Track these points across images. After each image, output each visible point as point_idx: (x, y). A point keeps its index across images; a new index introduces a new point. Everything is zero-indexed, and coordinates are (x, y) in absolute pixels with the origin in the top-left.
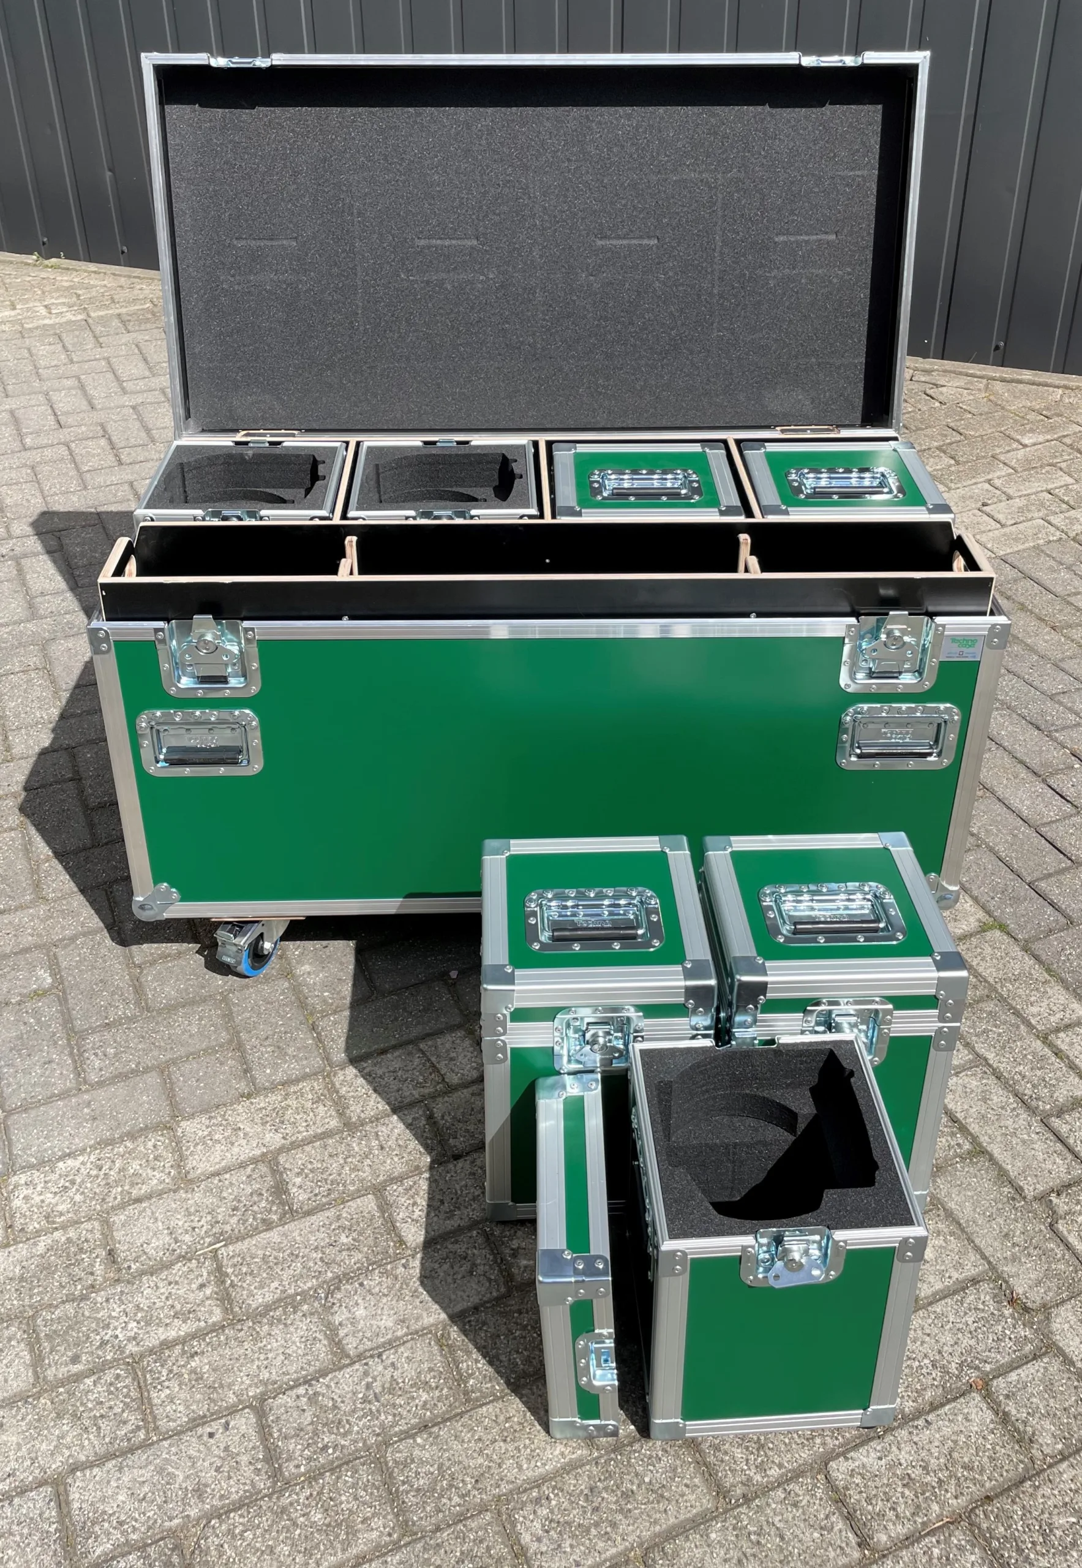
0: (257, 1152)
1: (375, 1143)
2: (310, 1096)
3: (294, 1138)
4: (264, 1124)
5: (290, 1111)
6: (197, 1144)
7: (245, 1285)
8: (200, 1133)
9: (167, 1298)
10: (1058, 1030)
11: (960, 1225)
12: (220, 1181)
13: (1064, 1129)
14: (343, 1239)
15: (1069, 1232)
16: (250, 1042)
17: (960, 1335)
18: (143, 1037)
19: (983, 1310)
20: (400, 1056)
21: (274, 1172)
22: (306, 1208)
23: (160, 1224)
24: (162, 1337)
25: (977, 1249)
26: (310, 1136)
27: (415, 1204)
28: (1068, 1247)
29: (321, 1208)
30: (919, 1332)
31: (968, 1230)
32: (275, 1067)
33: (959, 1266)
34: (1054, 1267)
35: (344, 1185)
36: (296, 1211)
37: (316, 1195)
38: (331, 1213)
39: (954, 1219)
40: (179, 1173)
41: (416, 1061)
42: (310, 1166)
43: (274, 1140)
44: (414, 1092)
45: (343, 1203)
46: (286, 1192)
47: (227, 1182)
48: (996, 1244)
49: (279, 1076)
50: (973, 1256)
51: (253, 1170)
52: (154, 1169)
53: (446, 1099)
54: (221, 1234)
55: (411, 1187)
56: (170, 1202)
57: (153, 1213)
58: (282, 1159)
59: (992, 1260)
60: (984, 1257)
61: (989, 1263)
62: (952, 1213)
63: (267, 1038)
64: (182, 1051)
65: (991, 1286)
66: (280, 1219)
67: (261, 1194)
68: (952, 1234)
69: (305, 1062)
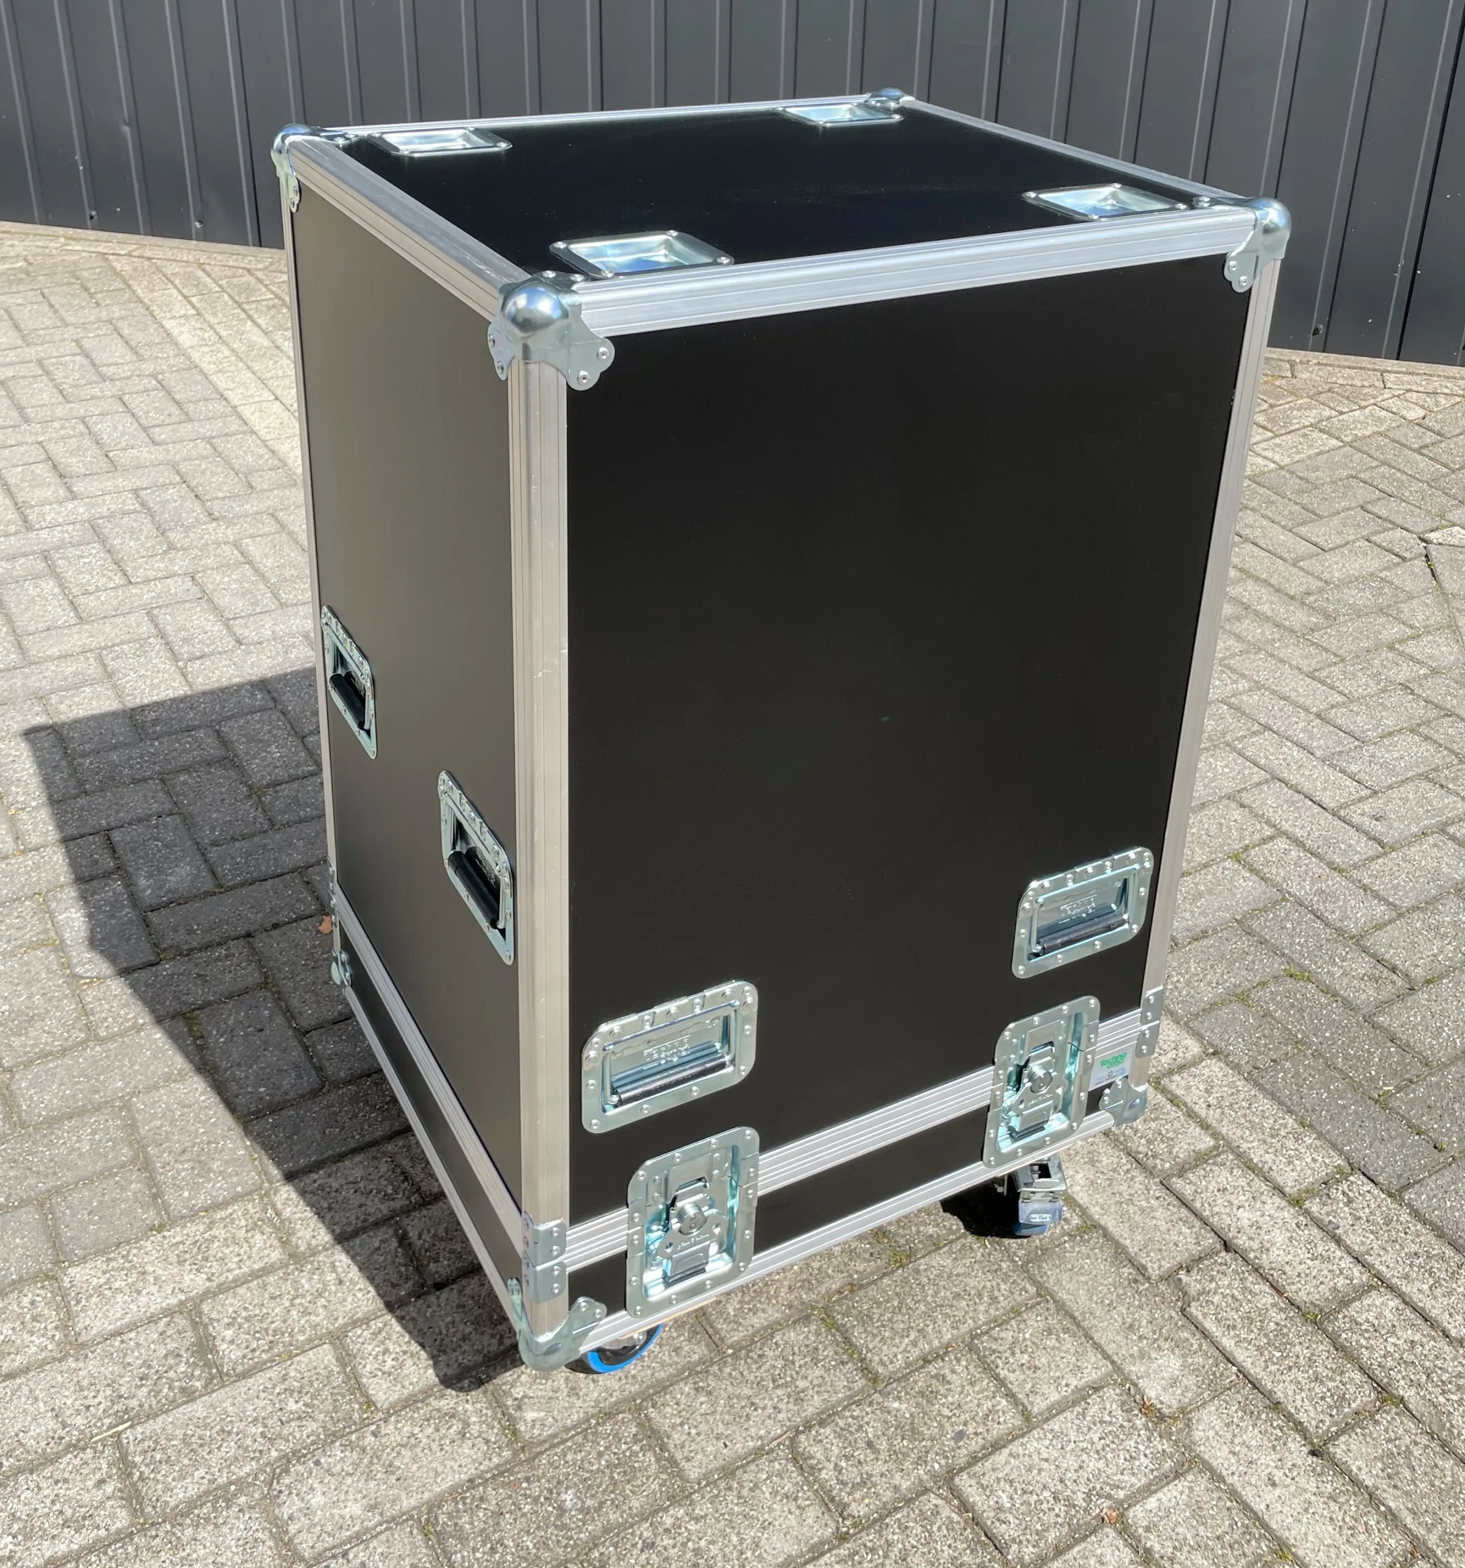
0: (173, 1301)
1: (330, 1277)
2: (243, 1223)
3: (222, 1279)
4: (181, 1263)
5: (216, 1244)
6: (91, 1296)
7: (159, 1477)
8: (95, 1281)
9: (53, 1502)
10: (1171, 1072)
11: (1075, 1318)
12: (122, 1342)
13: (1188, 1191)
14: (292, 1406)
15: (1205, 1315)
16: (160, 1157)
17: (1085, 1457)
18: (15, 1162)
19: (1110, 1423)
20: (361, 1162)
21: (195, 1325)
22: (240, 1369)
23: (41, 1405)
24: (48, 1554)
25: (1097, 1347)
26: (244, 1274)
27: (386, 1351)
28: (1205, 1334)
29: (260, 1367)
30: (1035, 1457)
31: (1085, 1324)
32: (195, 1188)
33: (1077, 1369)
34: (1190, 1360)
35: (291, 1335)
36: (227, 1374)
37: (253, 1351)
38: (274, 1373)
39: (1066, 1312)
40: (66, 1336)
41: (384, 1168)
42: (244, 1314)
43: (195, 1282)
44: (382, 1207)
45: (290, 1357)
46: (214, 1350)
47: (132, 1343)
48: (1119, 1338)
49: (202, 1199)
50: (1093, 1357)
51: (168, 1324)
52: (32, 1333)
53: (424, 1212)
54: (126, 1411)
55: (380, 1330)
56: (55, 1375)
57: (31, 1391)
58: (206, 1307)
59: (1115, 1358)
60: (1106, 1356)
61: (1113, 1362)
62: (1064, 1304)
63: (184, 1152)
64: (68, 1176)
65: (1118, 1391)
66: (206, 1386)
67: (179, 1355)
68: (1066, 1330)
69: (235, 1179)
